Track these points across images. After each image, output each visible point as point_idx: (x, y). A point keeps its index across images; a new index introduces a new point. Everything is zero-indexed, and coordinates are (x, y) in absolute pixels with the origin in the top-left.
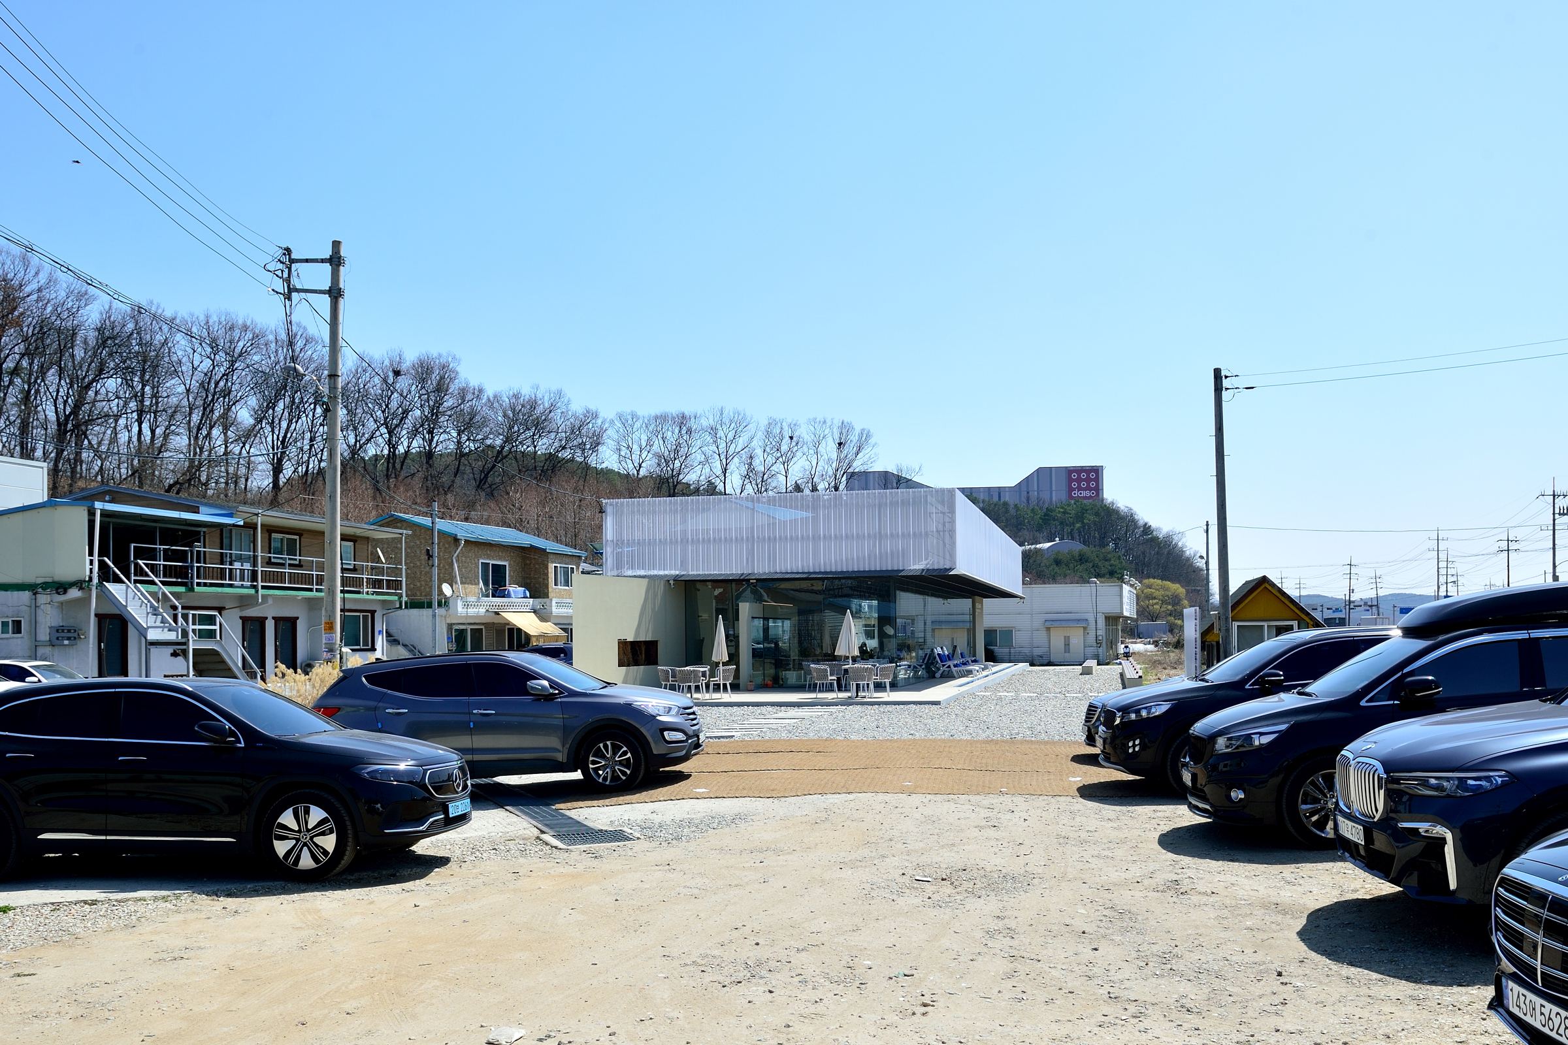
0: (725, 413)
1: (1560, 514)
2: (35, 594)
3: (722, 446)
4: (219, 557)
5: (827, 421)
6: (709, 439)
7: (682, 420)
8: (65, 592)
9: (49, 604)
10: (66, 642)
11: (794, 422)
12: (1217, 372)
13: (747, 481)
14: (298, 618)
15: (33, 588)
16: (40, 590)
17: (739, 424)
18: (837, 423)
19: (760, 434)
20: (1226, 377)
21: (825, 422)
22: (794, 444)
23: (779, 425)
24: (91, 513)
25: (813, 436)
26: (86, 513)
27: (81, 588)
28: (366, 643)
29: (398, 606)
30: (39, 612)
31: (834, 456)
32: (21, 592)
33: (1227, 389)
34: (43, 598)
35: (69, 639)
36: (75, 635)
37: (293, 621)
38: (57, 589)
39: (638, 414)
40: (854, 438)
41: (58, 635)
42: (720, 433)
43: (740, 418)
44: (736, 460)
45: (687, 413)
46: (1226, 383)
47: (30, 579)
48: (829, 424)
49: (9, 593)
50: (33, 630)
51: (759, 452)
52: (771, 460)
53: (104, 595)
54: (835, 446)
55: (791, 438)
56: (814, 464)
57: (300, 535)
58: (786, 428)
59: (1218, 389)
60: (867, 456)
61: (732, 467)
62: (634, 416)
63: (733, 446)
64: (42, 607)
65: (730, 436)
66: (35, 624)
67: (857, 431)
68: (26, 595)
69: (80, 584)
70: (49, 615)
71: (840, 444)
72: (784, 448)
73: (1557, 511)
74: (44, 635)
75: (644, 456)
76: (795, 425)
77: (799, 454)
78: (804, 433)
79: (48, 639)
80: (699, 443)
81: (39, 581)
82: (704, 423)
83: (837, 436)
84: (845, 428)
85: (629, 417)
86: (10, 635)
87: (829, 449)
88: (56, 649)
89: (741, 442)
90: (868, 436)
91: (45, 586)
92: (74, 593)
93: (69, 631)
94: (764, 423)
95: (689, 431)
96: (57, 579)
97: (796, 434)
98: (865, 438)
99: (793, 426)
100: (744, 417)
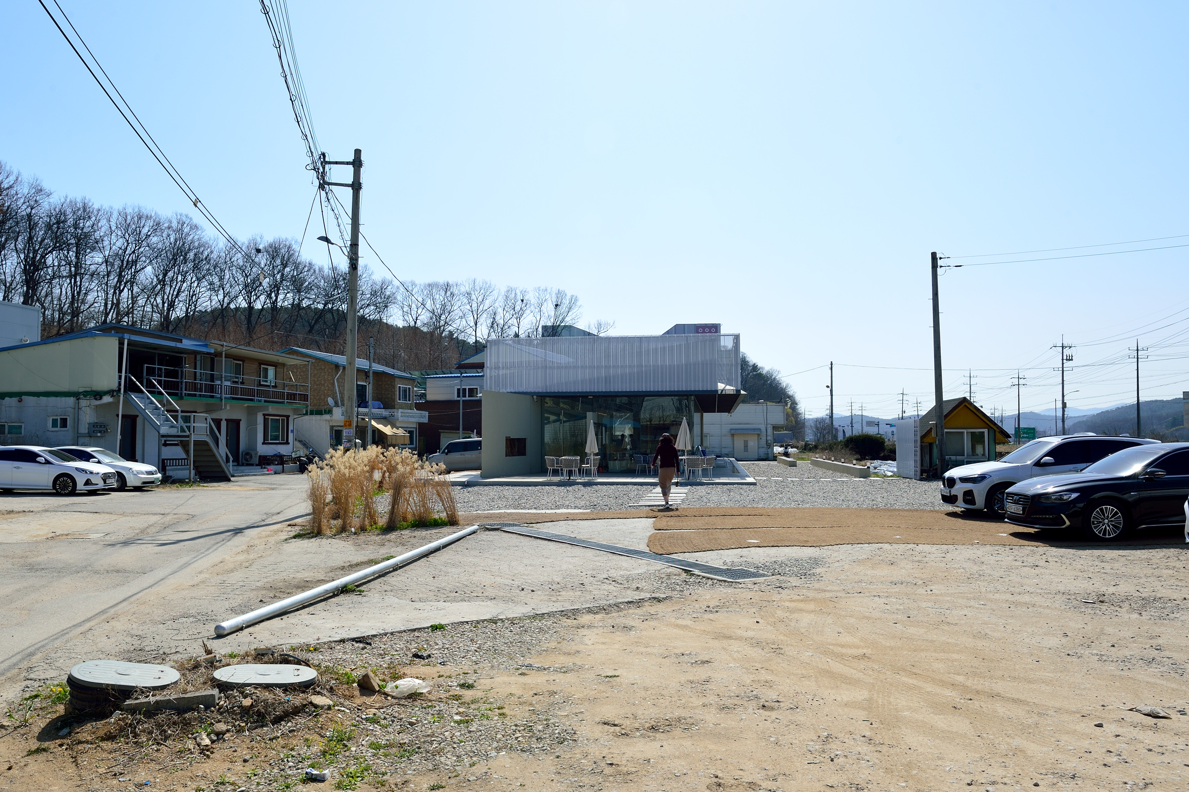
0: (477, 283)
1: (1067, 360)
2: (78, 399)
3: (474, 305)
4: (193, 375)
5: (548, 289)
6: (465, 301)
7: (447, 287)
8: (101, 398)
9: (89, 406)
10: (99, 434)
11: (524, 290)
12: (934, 255)
13: (492, 330)
14: (241, 420)
15: (76, 395)
16: (82, 396)
17: (487, 290)
18: (555, 291)
19: (500, 298)
20: (940, 258)
21: (546, 290)
22: (524, 305)
23: (514, 291)
24: (121, 343)
25: (537, 300)
26: (117, 342)
27: (112, 396)
28: (283, 439)
29: (305, 413)
30: (81, 412)
31: (552, 313)
32: (67, 398)
33: (941, 267)
34: (84, 403)
35: (100, 432)
36: (105, 429)
37: (237, 422)
38: (95, 396)
39: (416, 282)
40: (566, 302)
41: (94, 429)
42: (473, 297)
43: (487, 286)
44: (485, 315)
45: (450, 283)
46: (940, 263)
47: (74, 388)
48: (549, 291)
49: (59, 398)
50: (76, 425)
51: (500, 310)
52: (508, 316)
53: (128, 402)
54: (552, 307)
55: (522, 301)
56: (538, 319)
57: (243, 361)
58: (519, 294)
59: (935, 266)
60: (575, 314)
61: (482, 320)
62: (413, 284)
63: (482, 306)
64: (83, 409)
65: (480, 299)
66: (77, 421)
67: (568, 297)
68: (72, 400)
69: (111, 393)
70: (88, 414)
71: (557, 305)
72: (518, 308)
73: (1065, 358)
74: (84, 429)
75: (419, 312)
76: (525, 291)
77: (528, 312)
78: (531, 297)
79: (87, 432)
80: (459, 303)
81: (81, 390)
82: (463, 289)
83: (554, 299)
84: (560, 294)
85: (410, 285)
86: (58, 429)
87: (549, 309)
88: (92, 439)
89: (487, 303)
90: (576, 300)
91: (86, 394)
92: (107, 399)
93: (101, 426)
94: (503, 290)
95: (452, 294)
96: (94, 389)
97: (526, 298)
98: (573, 301)
99: (524, 293)
100: (490, 287)
